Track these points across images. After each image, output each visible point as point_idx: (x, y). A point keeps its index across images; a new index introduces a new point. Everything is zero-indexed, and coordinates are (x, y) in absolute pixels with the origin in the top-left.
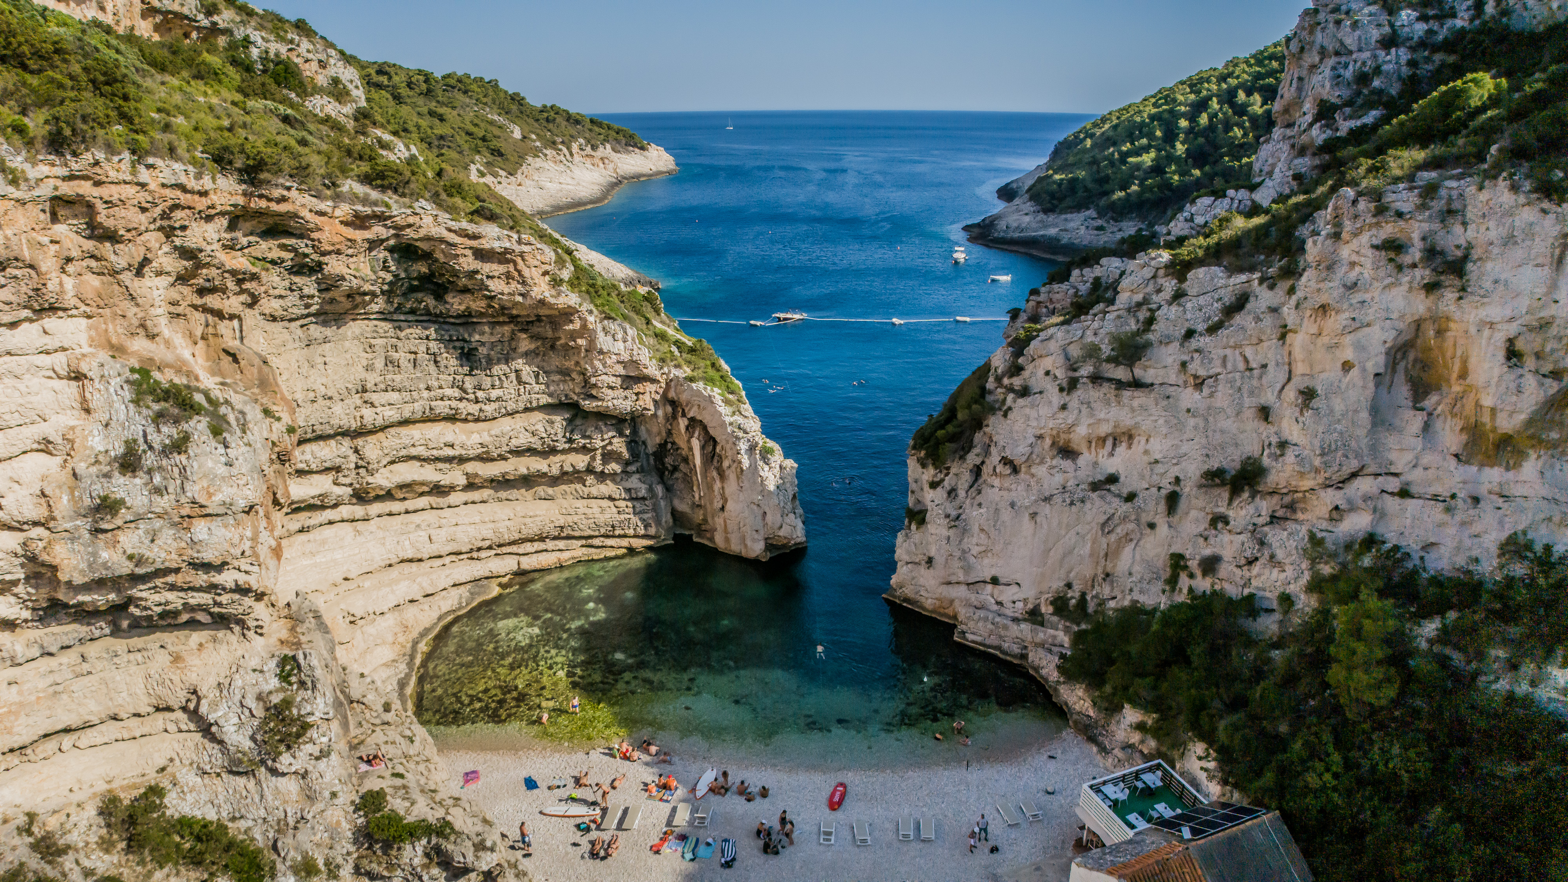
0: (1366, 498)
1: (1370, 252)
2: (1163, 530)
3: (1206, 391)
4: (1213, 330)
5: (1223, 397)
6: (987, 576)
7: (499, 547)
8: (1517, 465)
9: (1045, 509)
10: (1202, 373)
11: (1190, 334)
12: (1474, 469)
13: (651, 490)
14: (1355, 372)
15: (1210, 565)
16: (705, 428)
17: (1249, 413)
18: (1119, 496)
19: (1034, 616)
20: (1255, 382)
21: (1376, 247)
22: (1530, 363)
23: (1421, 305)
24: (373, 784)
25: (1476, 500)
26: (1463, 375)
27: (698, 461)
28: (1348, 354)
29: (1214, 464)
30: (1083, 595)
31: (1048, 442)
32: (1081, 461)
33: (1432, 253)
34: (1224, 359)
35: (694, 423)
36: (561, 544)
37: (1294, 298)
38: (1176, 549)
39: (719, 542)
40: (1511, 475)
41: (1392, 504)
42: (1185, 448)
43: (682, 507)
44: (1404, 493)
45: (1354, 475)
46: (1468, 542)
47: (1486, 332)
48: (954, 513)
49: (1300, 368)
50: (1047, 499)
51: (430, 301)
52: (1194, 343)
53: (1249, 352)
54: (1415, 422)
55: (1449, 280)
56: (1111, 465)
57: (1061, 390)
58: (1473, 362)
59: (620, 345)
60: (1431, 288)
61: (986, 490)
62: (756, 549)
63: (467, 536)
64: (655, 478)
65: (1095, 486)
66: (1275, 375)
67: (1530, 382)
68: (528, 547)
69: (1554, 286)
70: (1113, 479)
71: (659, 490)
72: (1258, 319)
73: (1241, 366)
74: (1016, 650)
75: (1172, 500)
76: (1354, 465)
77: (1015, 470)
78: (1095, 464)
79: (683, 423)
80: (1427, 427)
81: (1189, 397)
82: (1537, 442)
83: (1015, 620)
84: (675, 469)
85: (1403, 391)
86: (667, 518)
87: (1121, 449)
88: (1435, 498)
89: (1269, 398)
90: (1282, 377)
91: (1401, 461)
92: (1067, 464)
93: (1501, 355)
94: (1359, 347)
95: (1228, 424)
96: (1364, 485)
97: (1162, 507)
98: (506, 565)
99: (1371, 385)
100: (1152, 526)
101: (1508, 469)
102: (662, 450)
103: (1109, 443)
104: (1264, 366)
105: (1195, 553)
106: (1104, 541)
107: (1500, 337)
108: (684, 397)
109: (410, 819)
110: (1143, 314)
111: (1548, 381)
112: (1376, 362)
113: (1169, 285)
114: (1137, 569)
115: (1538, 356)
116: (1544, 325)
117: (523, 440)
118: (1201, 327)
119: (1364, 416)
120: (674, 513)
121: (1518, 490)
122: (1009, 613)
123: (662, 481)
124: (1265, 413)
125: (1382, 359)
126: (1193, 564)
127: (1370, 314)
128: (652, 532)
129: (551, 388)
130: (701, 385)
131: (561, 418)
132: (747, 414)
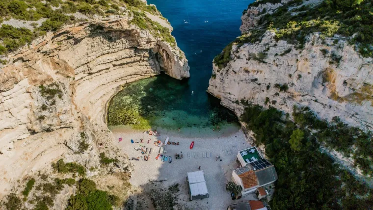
0: (308, 100)
1: (319, 51)
2: (265, 92)
3: (278, 67)
4: (282, 55)
5: (282, 69)
6: (228, 92)
7: (121, 78)
8: (341, 102)
9: (241, 82)
10: (278, 64)
11: (276, 54)
12: (332, 100)
13: (155, 63)
14: (310, 75)
15: (274, 102)
16: (166, 52)
17: (287, 75)
18: (257, 83)
19: (237, 102)
20: (289, 68)
21: (321, 50)
22: (348, 85)
23: (328, 65)
24: (102, 151)
25: (330, 107)
26: (334, 82)
27: (165, 57)
28: (310, 71)
29: (278, 83)
30: (248, 100)
32: (250, 74)
33: (333, 55)
34: (283, 62)
35: (164, 50)
36: (135, 76)
37: (301, 54)
38: (268, 96)
39: (171, 75)
40: (339, 104)
41: (313, 102)
42: (272, 78)
43: (162, 66)
44: (316, 101)
45: (307, 95)
46: (326, 115)
47: (340, 77)
48: (222, 78)
49: (299, 69)
50: (242, 81)
51: (100, 31)
52: (277, 57)
53: (289, 62)
54: (321, 88)
55: (335, 62)
56: (256, 76)
57: (247, 59)
58: (336, 81)
59: (145, 35)
60: (331, 63)
61: (229, 75)
62: (179, 78)
63: (114, 77)
64: (155, 60)
65: (252, 80)
66: (294, 69)
67: (347, 89)
68: (128, 77)
69: (358, 73)
70: (256, 80)
71: (157, 63)
72: (292, 56)
73: (287, 64)
74: (232, 108)
75: (268, 87)
76: (307, 93)
77: (235, 73)
78: (253, 75)
79: (161, 50)
80: (324, 89)
81: (274, 67)
82: (346, 100)
83: (233, 102)
84: (160, 58)
85: (321, 80)
86: (159, 68)
87: (259, 73)
88: (322, 104)
89: (292, 73)
90: (295, 69)
91: (317, 95)
92: (247, 74)
93: (342, 82)
94: (312, 70)
95: (282, 75)
96: (308, 97)
97: (266, 88)
98: (123, 83)
99: (313, 79)
100: (263, 91)
101: (339, 102)
102: (157, 54)
103: (256, 72)
104: (292, 66)
105: (272, 99)
106: (253, 91)
107: (343, 79)
108: (161, 44)
109: (110, 159)
110: (267, 47)
111: (351, 90)
112: (315, 74)
113: (274, 42)
114: (259, 98)
115: (351, 85)
116: (353, 80)
117: (125, 56)
118: (279, 54)
119: (311, 84)
120: (160, 67)
121: (340, 107)
122: (232, 100)
123: (158, 61)
124: (290, 76)
125: (317, 74)
126: (271, 101)
127: (316, 64)
128: (155, 72)
129: (130, 44)
130: (165, 42)
131: (133, 51)
132: (176, 49)
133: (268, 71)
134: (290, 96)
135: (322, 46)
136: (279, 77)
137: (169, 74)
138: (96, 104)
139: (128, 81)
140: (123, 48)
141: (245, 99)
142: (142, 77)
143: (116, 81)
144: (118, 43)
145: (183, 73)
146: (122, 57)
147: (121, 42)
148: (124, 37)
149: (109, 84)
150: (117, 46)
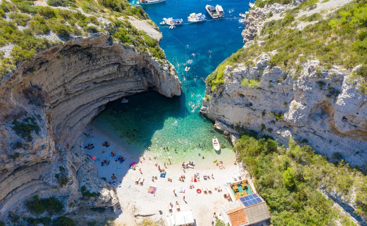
0: (305, 132)
1: (315, 83)
2: (261, 118)
3: (273, 95)
4: (276, 82)
5: (277, 96)
6: (222, 115)
7: (104, 98)
8: (343, 137)
9: (235, 107)
10: (273, 90)
12: (332, 135)
13: (142, 78)
14: (306, 107)
15: (270, 130)
16: (154, 67)
17: (282, 103)
18: (252, 109)
19: (232, 126)
20: (285, 96)
22: (349, 121)
23: (325, 98)
24: (83, 184)
25: (331, 141)
26: (333, 116)
28: (305, 103)
29: (274, 111)
30: (243, 126)
31: (237, 93)
32: (244, 98)
33: (330, 88)
34: (278, 89)
35: (151, 66)
37: (296, 84)
38: (264, 123)
41: (311, 135)
42: (267, 104)
43: (150, 81)
44: (314, 134)
45: (303, 126)
46: (326, 149)
47: (339, 112)
48: (215, 100)
49: (295, 98)
50: (236, 104)
52: (272, 84)
53: (284, 90)
54: (320, 120)
55: (332, 96)
56: (251, 101)
57: (240, 83)
58: (335, 115)
60: (329, 96)
61: (223, 98)
62: (169, 95)
63: (96, 96)
64: (143, 75)
65: (247, 105)
67: (348, 125)
68: (111, 95)
69: (358, 110)
70: (251, 104)
72: (287, 84)
73: (282, 92)
74: (227, 133)
75: (264, 114)
77: (229, 96)
78: (248, 100)
79: (149, 65)
80: (322, 122)
81: (269, 94)
83: (228, 126)
84: (148, 73)
85: (319, 111)
86: (146, 84)
87: (253, 98)
88: (321, 137)
89: (287, 101)
91: (314, 127)
92: (241, 98)
94: (308, 101)
96: (305, 129)
97: (261, 114)
98: (106, 101)
99: (310, 110)
100: (259, 117)
101: (341, 137)
102: (143, 69)
103: (251, 96)
104: (288, 94)
105: (268, 126)
106: (248, 117)
107: (342, 115)
108: (149, 60)
109: (91, 192)
111: (353, 127)
113: (268, 68)
114: (255, 124)
115: (351, 121)
116: (353, 116)
117: (107, 73)
118: (274, 80)
119: (307, 115)
120: (148, 82)
121: (342, 143)
122: (227, 123)
123: (145, 76)
124: (286, 104)
125: (313, 106)
126: (267, 128)
127: (312, 96)
128: (143, 88)
129: (113, 60)
130: (153, 58)
131: (116, 67)
132: (165, 65)
133: (262, 97)
134: (287, 126)
135: (318, 78)
136: (275, 105)
137: (158, 90)
138: (75, 128)
139: (111, 100)
140: (105, 64)
141: (240, 124)
142: (127, 94)
143: (97, 100)
144: (99, 60)
145: (173, 91)
146: (104, 74)
147: (102, 58)
148: (105, 52)
149: (89, 104)
150: (98, 63)
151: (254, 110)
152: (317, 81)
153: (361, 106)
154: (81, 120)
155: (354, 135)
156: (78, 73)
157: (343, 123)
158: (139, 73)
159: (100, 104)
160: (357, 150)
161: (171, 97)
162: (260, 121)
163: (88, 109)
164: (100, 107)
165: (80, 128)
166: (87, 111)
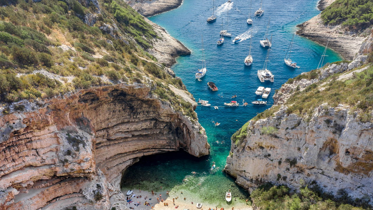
0: (315, 173)
1: (323, 121)
2: (278, 168)
3: (289, 141)
4: (292, 129)
5: (292, 143)
6: (243, 170)
7: (140, 151)
8: (347, 174)
9: (255, 159)
10: (288, 137)
11: (287, 128)
12: (338, 172)
14: (316, 146)
15: (285, 178)
16: (186, 126)
17: (296, 148)
18: (270, 159)
19: (252, 180)
20: (299, 142)
22: (351, 155)
23: (332, 136)
25: (337, 179)
26: (338, 153)
27: (185, 133)
28: (315, 142)
29: (289, 157)
30: (261, 179)
31: (257, 145)
32: (264, 150)
33: (336, 125)
34: (293, 136)
35: (184, 124)
36: (154, 150)
38: (280, 173)
40: (346, 176)
41: (320, 176)
42: (283, 152)
43: (182, 142)
44: (323, 173)
45: (313, 168)
46: (333, 188)
47: (342, 146)
48: (238, 155)
49: (307, 142)
50: (256, 157)
52: (288, 131)
53: (299, 135)
54: (327, 160)
55: (338, 132)
56: (270, 152)
57: (261, 134)
58: (340, 151)
59: (166, 107)
60: (334, 133)
61: (245, 152)
62: (197, 155)
64: (175, 135)
65: (265, 156)
66: (303, 142)
67: (350, 159)
68: (146, 151)
69: (358, 140)
70: (269, 155)
72: (301, 129)
73: (297, 138)
74: (246, 187)
75: (280, 163)
76: (313, 166)
77: (251, 149)
78: (267, 151)
79: (182, 124)
80: (329, 161)
81: (285, 142)
82: (352, 171)
83: (248, 180)
84: (180, 133)
85: (327, 152)
87: (272, 149)
88: (329, 176)
89: (301, 146)
91: (323, 168)
92: (261, 150)
93: (345, 152)
94: (318, 142)
95: (293, 150)
96: (315, 170)
97: (278, 164)
98: (141, 155)
99: (319, 150)
100: (275, 167)
101: (345, 174)
102: (177, 129)
103: (270, 148)
104: (301, 139)
105: (283, 175)
106: (266, 168)
107: (345, 148)
108: (182, 118)
111: (354, 160)
112: (321, 146)
113: (286, 116)
114: (272, 175)
115: (353, 154)
116: (355, 148)
117: (144, 127)
118: (290, 128)
119: (316, 156)
120: (180, 143)
121: (345, 179)
122: (247, 178)
123: (177, 136)
124: (299, 149)
126: (282, 177)
127: (321, 135)
128: (174, 148)
129: (151, 115)
130: (186, 117)
131: (153, 122)
132: (196, 124)
133: (279, 146)
134: (299, 171)
135: (326, 116)
136: (290, 151)
137: (188, 151)
138: (111, 170)
139: (146, 154)
140: (144, 119)
141: (259, 177)
142: (160, 151)
143: (133, 152)
144: (139, 114)
145: (202, 149)
146: (142, 128)
147: (142, 113)
148: (145, 107)
149: (126, 155)
150: (138, 116)
151: (272, 160)
152: (325, 120)
153: (360, 135)
154: (117, 165)
155: (356, 170)
156: (120, 121)
157: (345, 157)
158: (172, 133)
159: (135, 156)
160: (359, 185)
161: (199, 157)
162: (276, 171)
163: (125, 157)
164: (135, 159)
165: (116, 172)
166: (123, 159)
